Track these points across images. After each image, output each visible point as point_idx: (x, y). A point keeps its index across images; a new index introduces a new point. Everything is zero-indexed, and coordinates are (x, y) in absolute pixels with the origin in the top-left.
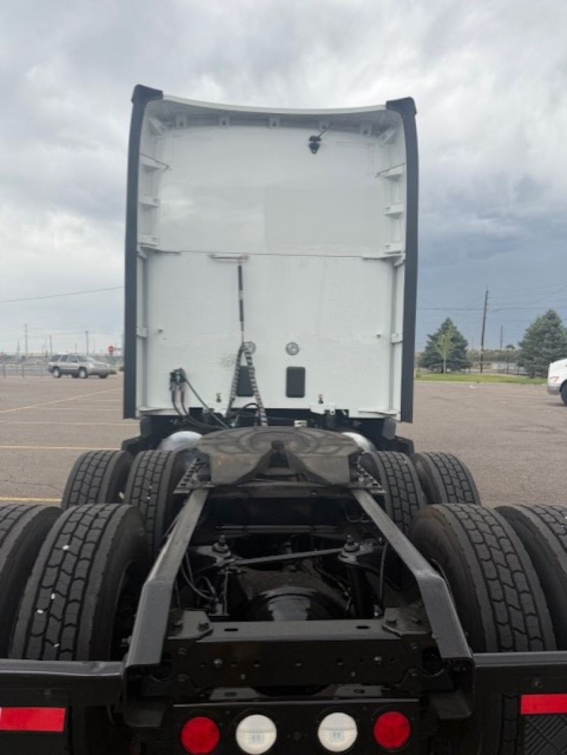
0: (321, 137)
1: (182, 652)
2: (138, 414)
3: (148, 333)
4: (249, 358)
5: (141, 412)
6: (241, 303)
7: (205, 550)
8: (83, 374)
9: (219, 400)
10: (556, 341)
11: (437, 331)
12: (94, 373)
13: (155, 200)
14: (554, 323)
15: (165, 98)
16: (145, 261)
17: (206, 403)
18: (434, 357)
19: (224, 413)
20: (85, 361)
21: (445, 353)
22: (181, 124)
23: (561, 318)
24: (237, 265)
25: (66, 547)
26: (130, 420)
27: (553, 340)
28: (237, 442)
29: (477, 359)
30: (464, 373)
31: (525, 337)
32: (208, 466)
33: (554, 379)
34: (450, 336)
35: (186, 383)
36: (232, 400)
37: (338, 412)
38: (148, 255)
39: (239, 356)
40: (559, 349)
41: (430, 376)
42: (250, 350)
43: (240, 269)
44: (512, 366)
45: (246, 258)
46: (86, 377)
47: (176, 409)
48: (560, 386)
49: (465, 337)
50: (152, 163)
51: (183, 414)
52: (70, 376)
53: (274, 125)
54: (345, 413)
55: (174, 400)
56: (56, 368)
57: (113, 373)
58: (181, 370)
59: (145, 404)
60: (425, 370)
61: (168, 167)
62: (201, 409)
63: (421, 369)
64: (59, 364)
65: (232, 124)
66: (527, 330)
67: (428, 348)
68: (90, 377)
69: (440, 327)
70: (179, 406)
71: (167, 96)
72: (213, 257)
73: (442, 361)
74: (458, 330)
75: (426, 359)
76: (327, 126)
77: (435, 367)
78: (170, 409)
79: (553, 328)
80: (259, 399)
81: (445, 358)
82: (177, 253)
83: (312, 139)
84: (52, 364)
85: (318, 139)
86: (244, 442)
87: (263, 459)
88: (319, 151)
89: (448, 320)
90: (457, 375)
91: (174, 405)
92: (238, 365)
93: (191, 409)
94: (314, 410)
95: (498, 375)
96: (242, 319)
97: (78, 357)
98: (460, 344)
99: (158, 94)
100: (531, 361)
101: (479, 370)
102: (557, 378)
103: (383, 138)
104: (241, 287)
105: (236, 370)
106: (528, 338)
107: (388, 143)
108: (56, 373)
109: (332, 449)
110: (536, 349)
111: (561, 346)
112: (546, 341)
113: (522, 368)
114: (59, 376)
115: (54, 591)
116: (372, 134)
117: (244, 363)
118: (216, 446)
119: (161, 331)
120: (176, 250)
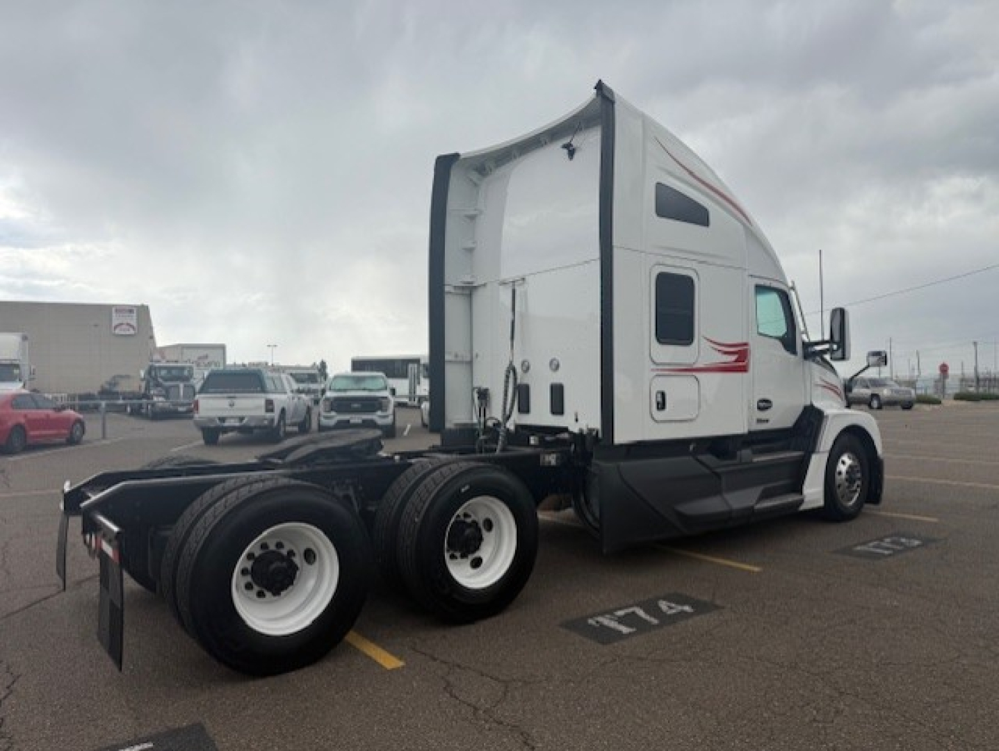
0: (573, 142)
5: (456, 424)
6: (512, 323)
16: (470, 296)
22: (491, 169)
24: (513, 288)
35: (488, 400)
39: (508, 374)
43: (514, 292)
45: (518, 281)
50: (471, 212)
53: (546, 143)
59: (471, 418)
61: (481, 212)
65: (520, 154)
76: (583, 126)
83: (566, 147)
85: (571, 145)
94: (570, 429)
96: (512, 338)
104: (514, 308)
120: (483, 282)
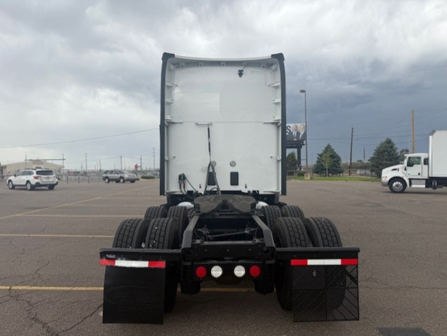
0: (243, 70)
1: (196, 247)
2: (165, 193)
3: (169, 158)
4: (213, 168)
5: (167, 193)
6: (209, 144)
7: (200, 230)
8: (122, 180)
9: (200, 187)
10: (392, 156)
11: (322, 152)
12: (128, 180)
13: (172, 100)
14: (390, 146)
15: (176, 57)
16: (167, 127)
17: (195, 188)
18: (321, 167)
19: (203, 193)
20: (123, 173)
21: (327, 165)
22: (182, 66)
23: (394, 143)
24: (207, 127)
25: (156, 228)
26: (162, 196)
27: (390, 156)
28: (209, 200)
29: (347, 168)
30: (340, 176)
31: (374, 154)
32: (199, 208)
33: (385, 178)
34: (329, 154)
35: (186, 180)
36: (206, 187)
37: (254, 192)
38: (169, 124)
39: (209, 167)
40: (393, 161)
41: (319, 178)
42: (214, 165)
43: (209, 129)
44: (368, 172)
45: (211, 124)
46: (124, 182)
47: (182, 192)
48: (388, 181)
49: (339, 155)
50: (170, 84)
51: (185, 193)
52: (114, 182)
53: (223, 65)
54: (257, 192)
55: (180, 187)
56: (107, 177)
57: (138, 180)
58: (183, 174)
59: (168, 189)
60: (317, 175)
61: (176, 86)
62: (192, 192)
63: (314, 174)
64: (108, 175)
65: (204, 65)
66: (375, 150)
67: (318, 162)
68: (126, 182)
69: (324, 149)
70: (183, 190)
71: (177, 56)
72: (197, 124)
73: (326, 169)
74: (335, 151)
75: (317, 168)
76: (246, 65)
77: (322, 173)
78: (178, 192)
79: (389, 149)
80: (218, 186)
81: (327, 168)
82: (181, 123)
83: (239, 71)
84: (105, 175)
85: (242, 71)
86: (212, 200)
87: (219, 205)
88: (243, 76)
89: (329, 145)
90: (335, 177)
91: (181, 189)
92: (208, 171)
93: (188, 192)
94: (243, 191)
95: (359, 177)
96: (210, 151)
97: (119, 171)
98: (336, 160)
99: (173, 55)
100: (377, 169)
101: (348, 174)
102: (386, 177)
103: (271, 69)
104: (209, 137)
105: (208, 174)
106: (376, 155)
107: (273, 71)
108: (107, 180)
109: (245, 202)
110: (380, 161)
111: (395, 159)
112: (386, 157)
113: (373, 173)
114: (109, 182)
115: (154, 240)
116: (266, 67)
117: (211, 170)
118: (201, 201)
119: (174, 157)
120: (181, 122)
